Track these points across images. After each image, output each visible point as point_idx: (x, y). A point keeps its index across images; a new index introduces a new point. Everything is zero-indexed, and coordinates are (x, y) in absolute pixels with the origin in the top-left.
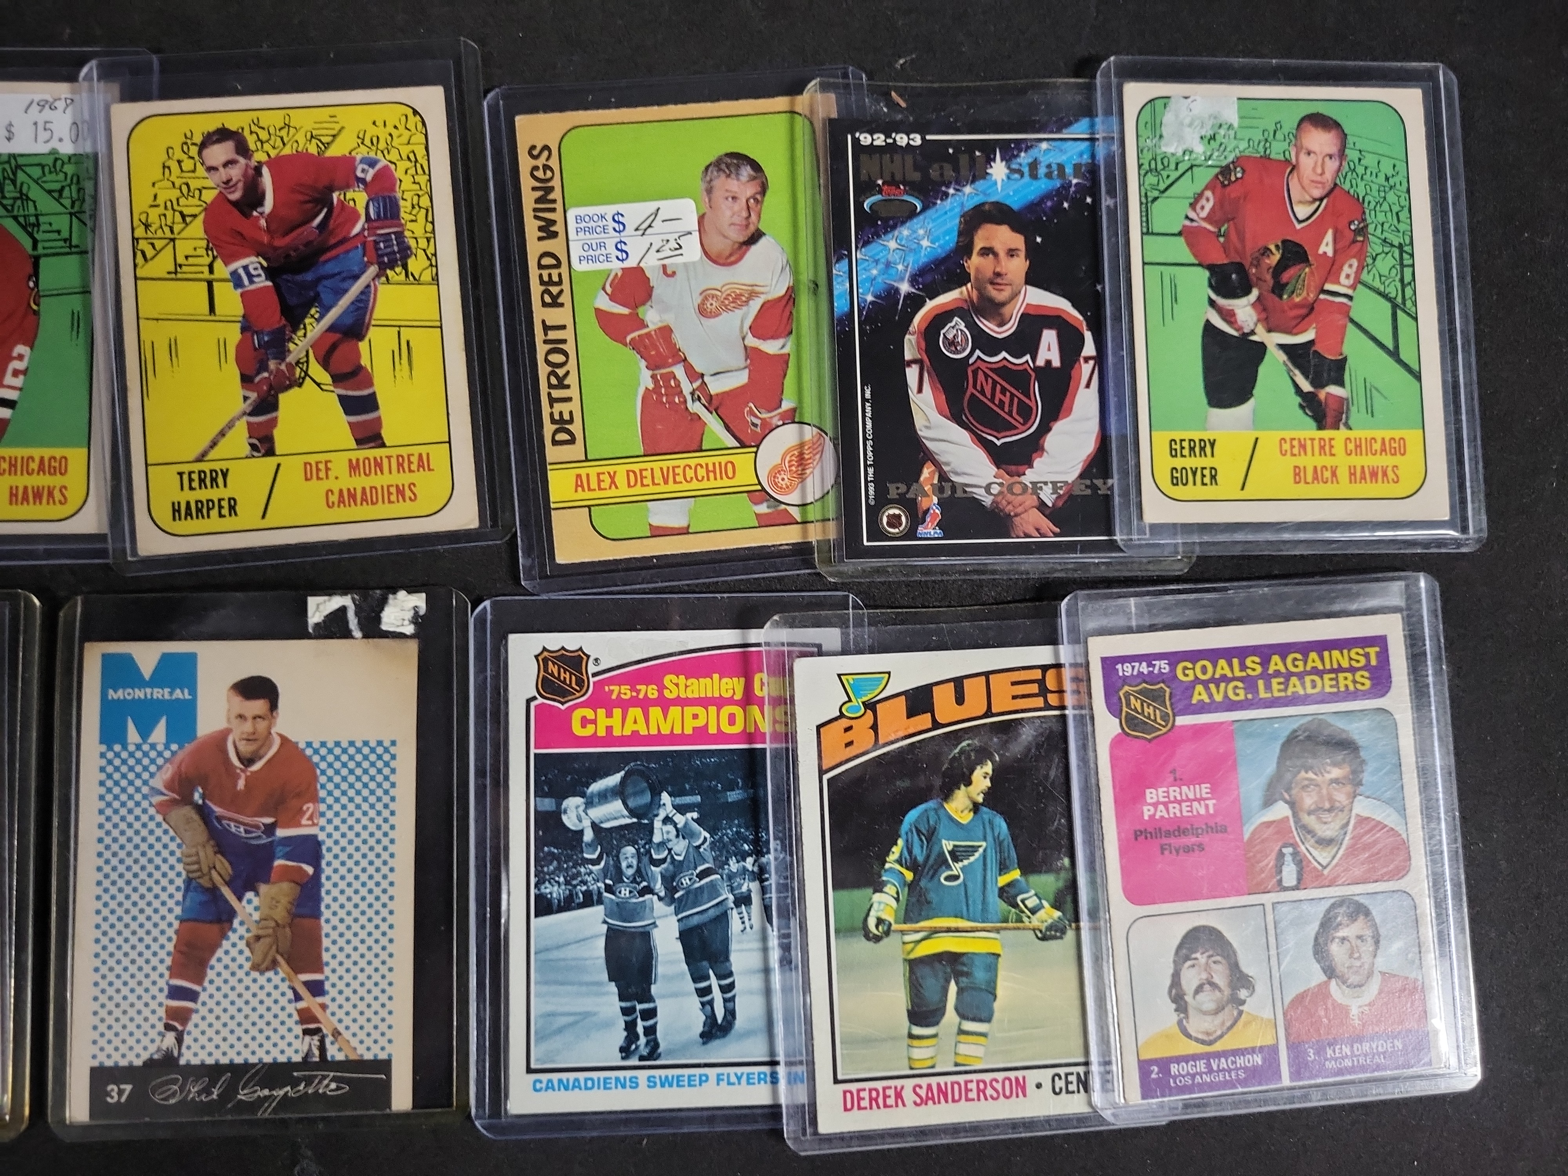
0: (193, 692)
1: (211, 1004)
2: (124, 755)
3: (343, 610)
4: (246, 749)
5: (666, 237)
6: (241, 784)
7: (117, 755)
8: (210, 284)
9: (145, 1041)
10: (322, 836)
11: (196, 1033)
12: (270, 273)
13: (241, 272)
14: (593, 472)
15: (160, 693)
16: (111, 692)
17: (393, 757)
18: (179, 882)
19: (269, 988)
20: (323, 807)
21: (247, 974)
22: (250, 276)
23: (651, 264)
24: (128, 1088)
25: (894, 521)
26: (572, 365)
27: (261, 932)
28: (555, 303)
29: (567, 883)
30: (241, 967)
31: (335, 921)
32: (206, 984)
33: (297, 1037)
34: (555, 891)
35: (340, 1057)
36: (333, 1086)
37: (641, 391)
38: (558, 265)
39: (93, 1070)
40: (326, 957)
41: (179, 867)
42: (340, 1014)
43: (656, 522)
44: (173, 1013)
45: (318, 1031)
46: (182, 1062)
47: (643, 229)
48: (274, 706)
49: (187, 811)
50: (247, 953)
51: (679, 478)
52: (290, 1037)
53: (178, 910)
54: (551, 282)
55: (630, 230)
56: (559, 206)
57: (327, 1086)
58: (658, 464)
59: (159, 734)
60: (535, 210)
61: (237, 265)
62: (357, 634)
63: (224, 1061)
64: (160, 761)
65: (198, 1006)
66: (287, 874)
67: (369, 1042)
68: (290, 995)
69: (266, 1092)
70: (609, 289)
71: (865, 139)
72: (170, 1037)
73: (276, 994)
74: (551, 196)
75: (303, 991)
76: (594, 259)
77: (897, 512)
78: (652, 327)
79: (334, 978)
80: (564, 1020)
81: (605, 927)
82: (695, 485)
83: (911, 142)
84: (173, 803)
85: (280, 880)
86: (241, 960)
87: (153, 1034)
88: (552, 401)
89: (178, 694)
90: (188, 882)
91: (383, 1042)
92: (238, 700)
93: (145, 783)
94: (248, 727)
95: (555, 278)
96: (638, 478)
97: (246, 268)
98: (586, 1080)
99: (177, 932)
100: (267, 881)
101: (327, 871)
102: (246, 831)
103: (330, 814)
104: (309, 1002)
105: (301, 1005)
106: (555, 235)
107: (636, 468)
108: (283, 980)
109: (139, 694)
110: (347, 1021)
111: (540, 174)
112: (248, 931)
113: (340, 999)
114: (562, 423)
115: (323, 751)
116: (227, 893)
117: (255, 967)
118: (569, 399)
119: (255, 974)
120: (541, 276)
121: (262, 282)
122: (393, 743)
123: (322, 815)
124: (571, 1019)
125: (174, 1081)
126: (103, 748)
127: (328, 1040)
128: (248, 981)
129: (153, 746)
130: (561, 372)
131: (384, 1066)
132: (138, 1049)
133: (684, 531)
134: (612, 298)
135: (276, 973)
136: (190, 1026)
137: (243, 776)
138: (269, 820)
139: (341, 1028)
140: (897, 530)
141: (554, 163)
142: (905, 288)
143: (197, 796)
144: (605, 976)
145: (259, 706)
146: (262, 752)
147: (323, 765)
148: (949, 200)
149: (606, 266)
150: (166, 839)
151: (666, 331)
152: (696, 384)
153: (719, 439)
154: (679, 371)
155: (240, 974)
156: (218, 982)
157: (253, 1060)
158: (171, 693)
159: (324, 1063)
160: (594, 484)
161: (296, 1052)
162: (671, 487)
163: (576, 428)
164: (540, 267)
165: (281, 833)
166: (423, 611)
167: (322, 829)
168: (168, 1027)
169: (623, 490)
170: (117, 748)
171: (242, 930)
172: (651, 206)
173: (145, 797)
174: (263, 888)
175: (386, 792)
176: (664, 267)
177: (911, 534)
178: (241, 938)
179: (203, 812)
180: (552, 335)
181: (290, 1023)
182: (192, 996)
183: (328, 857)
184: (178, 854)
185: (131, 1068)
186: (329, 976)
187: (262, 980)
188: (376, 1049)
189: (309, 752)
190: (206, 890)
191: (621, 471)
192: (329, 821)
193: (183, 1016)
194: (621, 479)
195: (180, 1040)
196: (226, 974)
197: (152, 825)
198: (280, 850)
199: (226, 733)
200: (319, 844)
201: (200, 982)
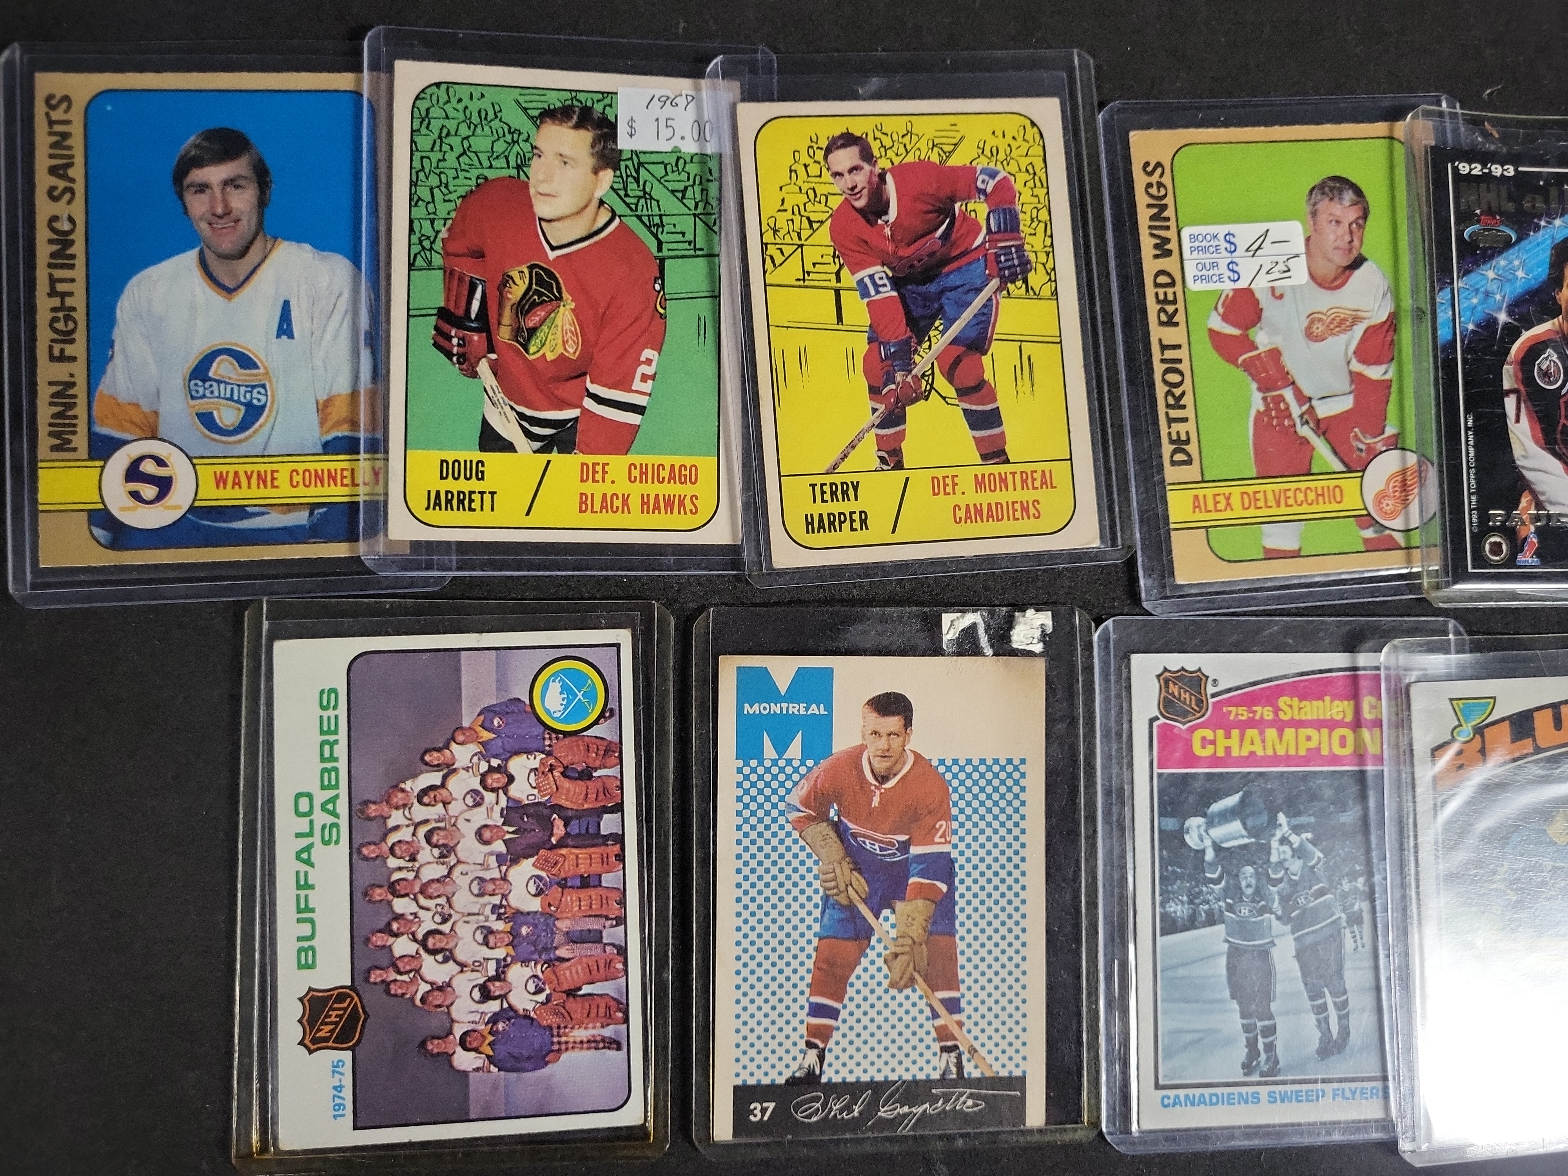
0: (829, 707)
1: (851, 1021)
2: (761, 770)
3: (973, 627)
4: (881, 766)
5: (1275, 259)
6: (876, 801)
7: (754, 770)
8: (837, 293)
9: (788, 1059)
10: (954, 854)
11: (837, 1050)
12: (896, 283)
13: (867, 281)
14: (1210, 493)
15: (794, 708)
16: (746, 706)
17: (1023, 775)
18: (817, 899)
19: (907, 1005)
20: (955, 825)
21: (886, 991)
22: (876, 286)
23: (1261, 286)
24: (771, 1106)
25: (1496, 549)
26: (1187, 385)
27: (898, 950)
28: (1170, 322)
29: (1191, 902)
30: (879, 984)
31: (969, 938)
32: (846, 1001)
33: (935, 1054)
34: (1179, 909)
35: (976, 1074)
36: (970, 1102)
37: (1253, 414)
38: (1173, 284)
39: (736, 1088)
40: (961, 974)
41: (817, 884)
42: (976, 1031)
43: (1271, 544)
44: (814, 1031)
45: (956, 1047)
46: (824, 1079)
47: (1254, 250)
48: (908, 722)
49: (823, 828)
50: (885, 970)
51: (1291, 501)
53: (817, 927)
54: (1165, 301)
55: (1241, 251)
56: (1172, 223)
57: (964, 1103)
58: (1271, 487)
59: (795, 750)
60: (1150, 227)
61: (863, 274)
62: (989, 651)
63: (865, 1078)
65: (839, 1023)
66: (922, 892)
67: (1004, 1059)
68: (928, 1012)
69: (906, 1109)
70: (1221, 310)
71: (1464, 168)
72: (813, 1054)
73: (914, 1012)
74: (1165, 214)
75: (941, 1009)
76: (1208, 279)
77: (1497, 539)
78: (1262, 349)
79: (969, 995)
80: (1189, 1037)
81: (1226, 945)
82: (1305, 508)
83: (1505, 173)
84: (809, 819)
85: (915, 898)
86: (879, 977)
87: (795, 1051)
88: (1171, 421)
89: (814, 709)
90: (826, 898)
91: (1017, 1058)
92: (873, 715)
94: (882, 743)
95: (1170, 297)
96: (1252, 500)
97: (872, 277)
98: (1211, 1095)
99: (816, 949)
100: (902, 899)
101: (961, 889)
102: (881, 849)
103: (962, 832)
104: (945, 1019)
105: (938, 1022)
106: (1169, 253)
107: (1250, 490)
108: (921, 998)
109: (775, 709)
110: (983, 1038)
111: (1154, 191)
112: (886, 948)
113: (976, 1017)
114: (1180, 444)
115: (955, 769)
116: (863, 909)
117: (893, 985)
118: (1185, 420)
119: (893, 992)
120: (1157, 294)
121: (888, 292)
122: (1023, 761)
124: (1196, 1036)
125: (816, 1100)
126: (740, 763)
127: (964, 1058)
128: (886, 998)
129: (789, 762)
130: (1177, 392)
131: (1018, 1083)
133: (1295, 554)
134: (1225, 318)
135: (914, 991)
136: (831, 1044)
137: (878, 792)
138: (903, 838)
139: (977, 1045)
140: (1498, 558)
141: (1167, 180)
142: (1503, 317)
143: (832, 813)
144: (1227, 994)
145: (894, 722)
146: (896, 769)
148: (1541, 232)
149: (1218, 286)
150: (802, 856)
151: (1275, 354)
152: (1306, 407)
153: (1326, 464)
154: (1288, 394)
155: (879, 991)
156: (858, 999)
157: (893, 1077)
158: (807, 709)
159: (962, 1080)
160: (1211, 506)
161: (935, 1069)
162: (1283, 510)
163: (1192, 448)
164: (1157, 285)
165: (915, 850)
166: (1049, 629)
167: (955, 846)
168: (810, 1045)
169: (1238, 512)
170: (754, 763)
171: (879, 948)
172: (1261, 227)
173: (782, 813)
174: (899, 905)
175: (1016, 810)
176: (1273, 289)
177: (1511, 561)
178: (879, 955)
179: (839, 829)
180: (1170, 354)
181: (928, 1040)
182: (833, 1014)
183: (961, 874)
184: (815, 870)
185: (773, 1086)
186: (965, 994)
187: (900, 997)
188: (1011, 1066)
189: (942, 769)
190: (843, 908)
191: (1236, 492)
192: (962, 839)
193: (824, 1034)
194: (1236, 501)
195: (821, 1058)
196: (865, 992)
197: (788, 842)
198: (914, 868)
199: (862, 748)
200: (952, 862)
201: (840, 999)
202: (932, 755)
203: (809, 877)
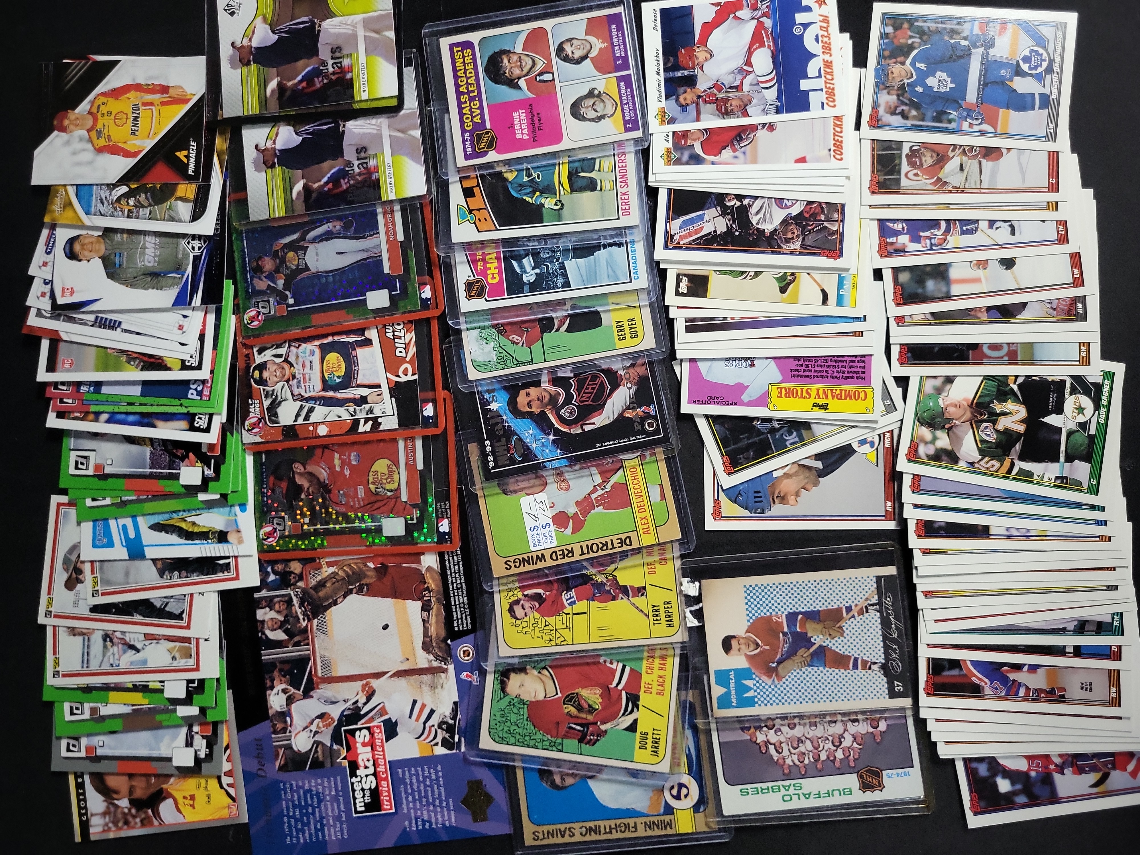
0: (730, 670)
1: (858, 652)
2: (759, 696)
3: (691, 612)
4: (752, 647)
6: (767, 647)
7: (759, 699)
9: (876, 677)
10: (786, 613)
11: (871, 657)
15: (732, 684)
16: (733, 704)
17: (751, 586)
18: (810, 669)
19: (850, 629)
20: (774, 613)
24: (896, 683)
27: (828, 634)
31: (820, 604)
32: (851, 654)
35: (876, 597)
36: (888, 599)
37: (605, 511)
39: (890, 698)
40: (836, 607)
41: (803, 670)
42: (858, 598)
44: (864, 667)
45: (866, 607)
46: (884, 661)
47: (535, 518)
48: (734, 637)
49: (780, 669)
50: (836, 639)
51: (639, 491)
52: (870, 618)
53: (821, 669)
55: (537, 524)
57: (888, 601)
59: (749, 683)
62: (701, 605)
63: (882, 644)
64: (760, 682)
65: (860, 657)
66: (803, 625)
67: (869, 586)
68: (852, 620)
69: (893, 626)
72: (873, 667)
73: (853, 626)
75: (851, 614)
78: (577, 510)
79: (844, 603)
84: (777, 675)
85: (805, 628)
86: (839, 641)
87: (873, 674)
89: (732, 677)
90: (809, 666)
91: (868, 580)
92: (732, 652)
93: (770, 687)
94: (743, 647)
99: (830, 668)
100: (806, 633)
101: (800, 609)
102: (787, 644)
103: (777, 610)
104: (854, 612)
105: (856, 615)
109: (733, 693)
110: (861, 595)
113: (853, 599)
116: (812, 650)
117: (842, 636)
119: (845, 635)
122: (745, 586)
123: (777, 613)
125: (892, 664)
126: (757, 705)
127: (870, 603)
128: (848, 638)
129: (755, 685)
131: (879, 579)
132: (879, 680)
136: (869, 660)
137: (763, 647)
138: (781, 635)
139: (864, 598)
143: (774, 665)
145: (734, 643)
146: (753, 640)
147: (756, 614)
150: (792, 676)
154: (594, 496)
155: (845, 641)
156: (849, 649)
157: (880, 633)
158: (732, 679)
159: (879, 603)
165: (786, 630)
166: (689, 579)
167: (783, 613)
168: (870, 668)
170: (756, 700)
171: (827, 642)
172: (525, 516)
174: (809, 635)
179: (779, 663)
181: (864, 619)
182: (856, 660)
183: (794, 609)
184: (798, 671)
185: (888, 682)
186: (843, 604)
187: (847, 632)
188: (872, 583)
189: (751, 621)
190: (812, 658)
193: (865, 663)
195: (875, 663)
196: (846, 647)
197: (787, 683)
198: (793, 629)
199: (746, 656)
200: (789, 613)
201: (850, 657)
202: (746, 626)
203: (801, 673)
